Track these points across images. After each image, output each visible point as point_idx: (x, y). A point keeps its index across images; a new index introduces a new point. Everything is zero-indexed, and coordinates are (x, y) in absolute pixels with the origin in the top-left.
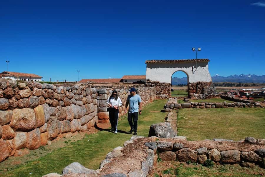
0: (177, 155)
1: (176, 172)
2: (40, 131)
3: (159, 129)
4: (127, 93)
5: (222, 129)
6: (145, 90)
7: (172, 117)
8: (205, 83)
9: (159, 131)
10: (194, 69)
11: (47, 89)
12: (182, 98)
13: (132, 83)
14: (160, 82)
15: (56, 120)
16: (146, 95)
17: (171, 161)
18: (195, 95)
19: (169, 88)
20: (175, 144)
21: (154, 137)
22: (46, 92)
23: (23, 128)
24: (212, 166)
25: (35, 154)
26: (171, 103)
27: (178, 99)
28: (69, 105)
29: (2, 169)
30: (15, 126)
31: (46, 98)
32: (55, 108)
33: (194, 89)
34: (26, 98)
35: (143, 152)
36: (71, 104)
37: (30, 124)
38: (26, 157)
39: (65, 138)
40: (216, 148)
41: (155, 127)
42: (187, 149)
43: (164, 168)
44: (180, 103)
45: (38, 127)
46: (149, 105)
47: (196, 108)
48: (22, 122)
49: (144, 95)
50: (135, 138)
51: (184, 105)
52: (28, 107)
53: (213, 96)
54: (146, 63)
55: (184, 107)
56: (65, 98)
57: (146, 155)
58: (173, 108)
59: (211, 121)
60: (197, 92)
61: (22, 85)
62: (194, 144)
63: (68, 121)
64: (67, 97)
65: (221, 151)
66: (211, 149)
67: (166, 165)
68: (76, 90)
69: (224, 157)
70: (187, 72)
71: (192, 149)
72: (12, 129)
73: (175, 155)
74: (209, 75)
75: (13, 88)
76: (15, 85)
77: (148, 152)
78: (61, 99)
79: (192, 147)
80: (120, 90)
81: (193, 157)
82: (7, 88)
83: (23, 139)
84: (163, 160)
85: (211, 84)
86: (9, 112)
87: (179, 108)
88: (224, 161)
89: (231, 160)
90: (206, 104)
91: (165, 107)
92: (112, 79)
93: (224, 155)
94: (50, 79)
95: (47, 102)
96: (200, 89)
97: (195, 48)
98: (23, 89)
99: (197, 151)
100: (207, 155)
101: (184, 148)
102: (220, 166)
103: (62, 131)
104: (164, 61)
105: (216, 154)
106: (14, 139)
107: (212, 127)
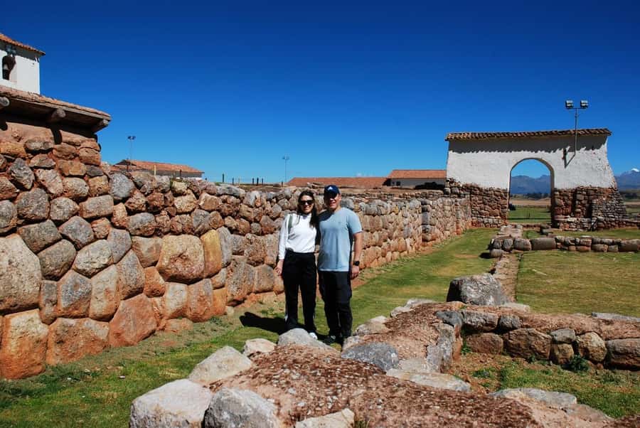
0: (506, 343)
1: (501, 375)
2: (213, 285)
3: (469, 288)
4: (401, 209)
5: (628, 301)
6: (444, 205)
7: (505, 269)
8: (596, 190)
9: (469, 292)
10: (569, 155)
11: (226, 196)
12: (535, 226)
13: (412, 187)
14: (480, 187)
15: (244, 264)
16: (445, 216)
17: (492, 354)
18: (569, 220)
19: (502, 202)
20: (502, 318)
21: (458, 302)
22: (225, 201)
23: (180, 275)
24: (585, 371)
25: (203, 330)
26: (507, 237)
27: (525, 229)
28: (272, 233)
29: (147, 352)
30: (167, 270)
31: (224, 216)
32: (243, 237)
33: (566, 205)
34: (186, 213)
35: (431, 328)
36: (275, 229)
37: (194, 268)
38: (186, 337)
39: (261, 303)
40: (598, 331)
41: (462, 284)
42: (529, 329)
43: (474, 367)
44: (528, 238)
45: (209, 277)
46: (451, 242)
47: (569, 250)
48: (179, 264)
49: (441, 216)
50: (416, 303)
51: (537, 243)
52: (189, 234)
53: (619, 225)
54: (447, 140)
55: (536, 246)
56: (264, 217)
57: (436, 335)
58: (511, 249)
59: (603, 283)
60: (574, 214)
61: (180, 186)
62: (545, 321)
63: (269, 268)
64: (268, 215)
65: (607, 339)
66: (584, 333)
67: (481, 362)
68: (286, 200)
69: (616, 353)
70: (549, 163)
71: (541, 332)
72: (162, 276)
73: (502, 341)
74: (609, 170)
75: (164, 192)
76: (166, 186)
77: (443, 328)
78: (255, 219)
79: (540, 327)
80: (385, 203)
81: (541, 347)
82: (152, 192)
83: (180, 297)
84: (474, 351)
85: (612, 192)
86: (156, 241)
87: (524, 249)
88: (615, 361)
89: (632, 360)
90: (594, 243)
91: (491, 247)
92: (365, 179)
93: (614, 348)
94: (223, 175)
95: (226, 223)
96: (583, 205)
97: (571, 102)
98: (181, 194)
99: (552, 336)
100: (575, 345)
101: (522, 327)
102: (603, 372)
103: (255, 288)
104: (493, 135)
105: (595, 345)
106: (164, 296)
107: (603, 295)
